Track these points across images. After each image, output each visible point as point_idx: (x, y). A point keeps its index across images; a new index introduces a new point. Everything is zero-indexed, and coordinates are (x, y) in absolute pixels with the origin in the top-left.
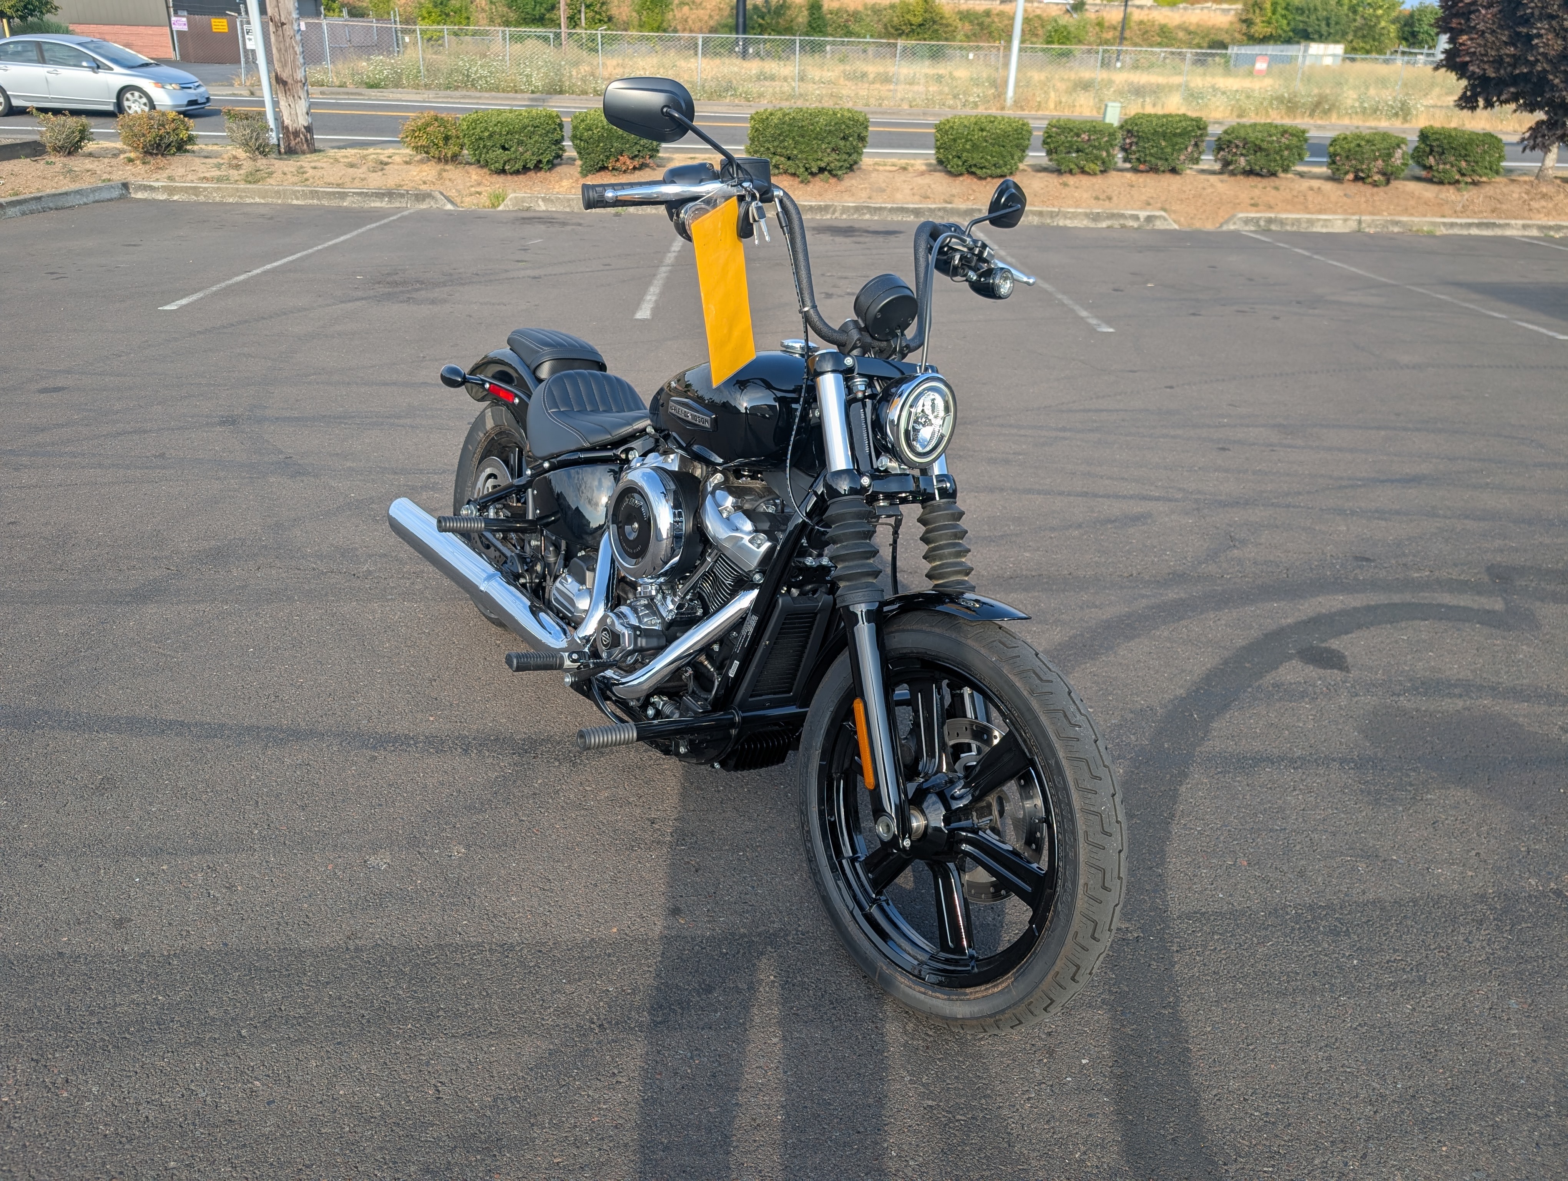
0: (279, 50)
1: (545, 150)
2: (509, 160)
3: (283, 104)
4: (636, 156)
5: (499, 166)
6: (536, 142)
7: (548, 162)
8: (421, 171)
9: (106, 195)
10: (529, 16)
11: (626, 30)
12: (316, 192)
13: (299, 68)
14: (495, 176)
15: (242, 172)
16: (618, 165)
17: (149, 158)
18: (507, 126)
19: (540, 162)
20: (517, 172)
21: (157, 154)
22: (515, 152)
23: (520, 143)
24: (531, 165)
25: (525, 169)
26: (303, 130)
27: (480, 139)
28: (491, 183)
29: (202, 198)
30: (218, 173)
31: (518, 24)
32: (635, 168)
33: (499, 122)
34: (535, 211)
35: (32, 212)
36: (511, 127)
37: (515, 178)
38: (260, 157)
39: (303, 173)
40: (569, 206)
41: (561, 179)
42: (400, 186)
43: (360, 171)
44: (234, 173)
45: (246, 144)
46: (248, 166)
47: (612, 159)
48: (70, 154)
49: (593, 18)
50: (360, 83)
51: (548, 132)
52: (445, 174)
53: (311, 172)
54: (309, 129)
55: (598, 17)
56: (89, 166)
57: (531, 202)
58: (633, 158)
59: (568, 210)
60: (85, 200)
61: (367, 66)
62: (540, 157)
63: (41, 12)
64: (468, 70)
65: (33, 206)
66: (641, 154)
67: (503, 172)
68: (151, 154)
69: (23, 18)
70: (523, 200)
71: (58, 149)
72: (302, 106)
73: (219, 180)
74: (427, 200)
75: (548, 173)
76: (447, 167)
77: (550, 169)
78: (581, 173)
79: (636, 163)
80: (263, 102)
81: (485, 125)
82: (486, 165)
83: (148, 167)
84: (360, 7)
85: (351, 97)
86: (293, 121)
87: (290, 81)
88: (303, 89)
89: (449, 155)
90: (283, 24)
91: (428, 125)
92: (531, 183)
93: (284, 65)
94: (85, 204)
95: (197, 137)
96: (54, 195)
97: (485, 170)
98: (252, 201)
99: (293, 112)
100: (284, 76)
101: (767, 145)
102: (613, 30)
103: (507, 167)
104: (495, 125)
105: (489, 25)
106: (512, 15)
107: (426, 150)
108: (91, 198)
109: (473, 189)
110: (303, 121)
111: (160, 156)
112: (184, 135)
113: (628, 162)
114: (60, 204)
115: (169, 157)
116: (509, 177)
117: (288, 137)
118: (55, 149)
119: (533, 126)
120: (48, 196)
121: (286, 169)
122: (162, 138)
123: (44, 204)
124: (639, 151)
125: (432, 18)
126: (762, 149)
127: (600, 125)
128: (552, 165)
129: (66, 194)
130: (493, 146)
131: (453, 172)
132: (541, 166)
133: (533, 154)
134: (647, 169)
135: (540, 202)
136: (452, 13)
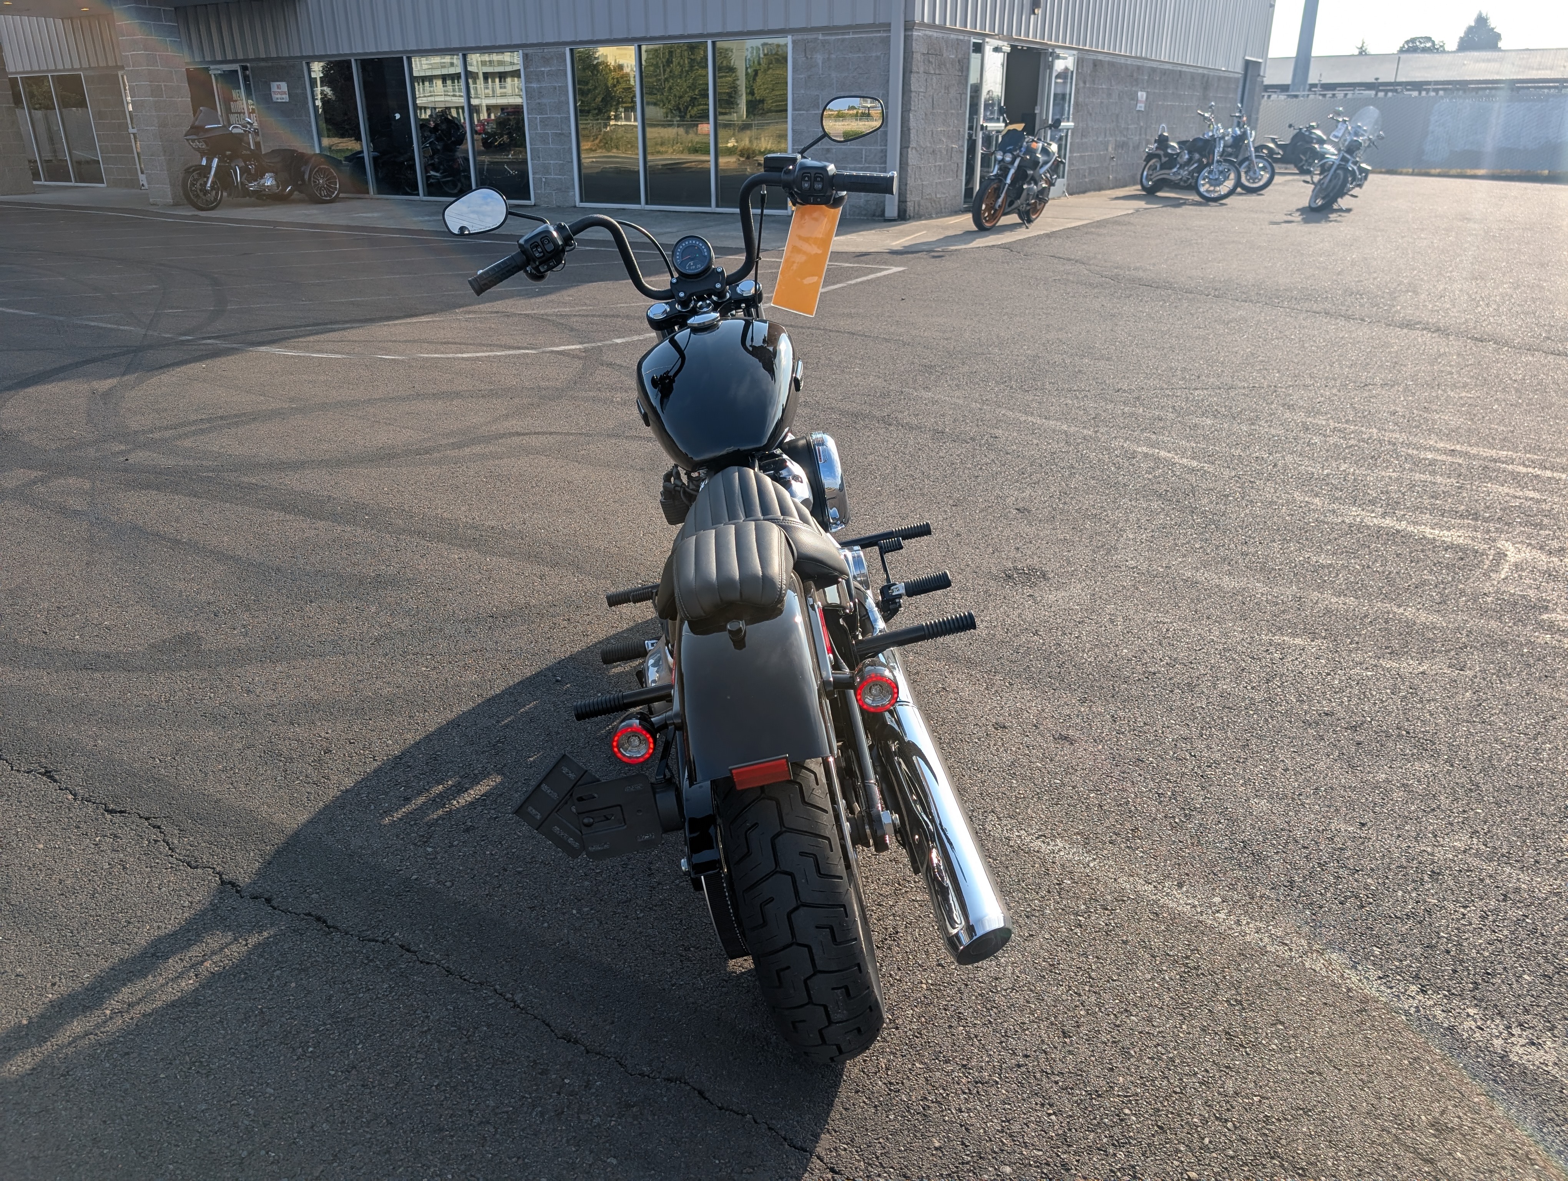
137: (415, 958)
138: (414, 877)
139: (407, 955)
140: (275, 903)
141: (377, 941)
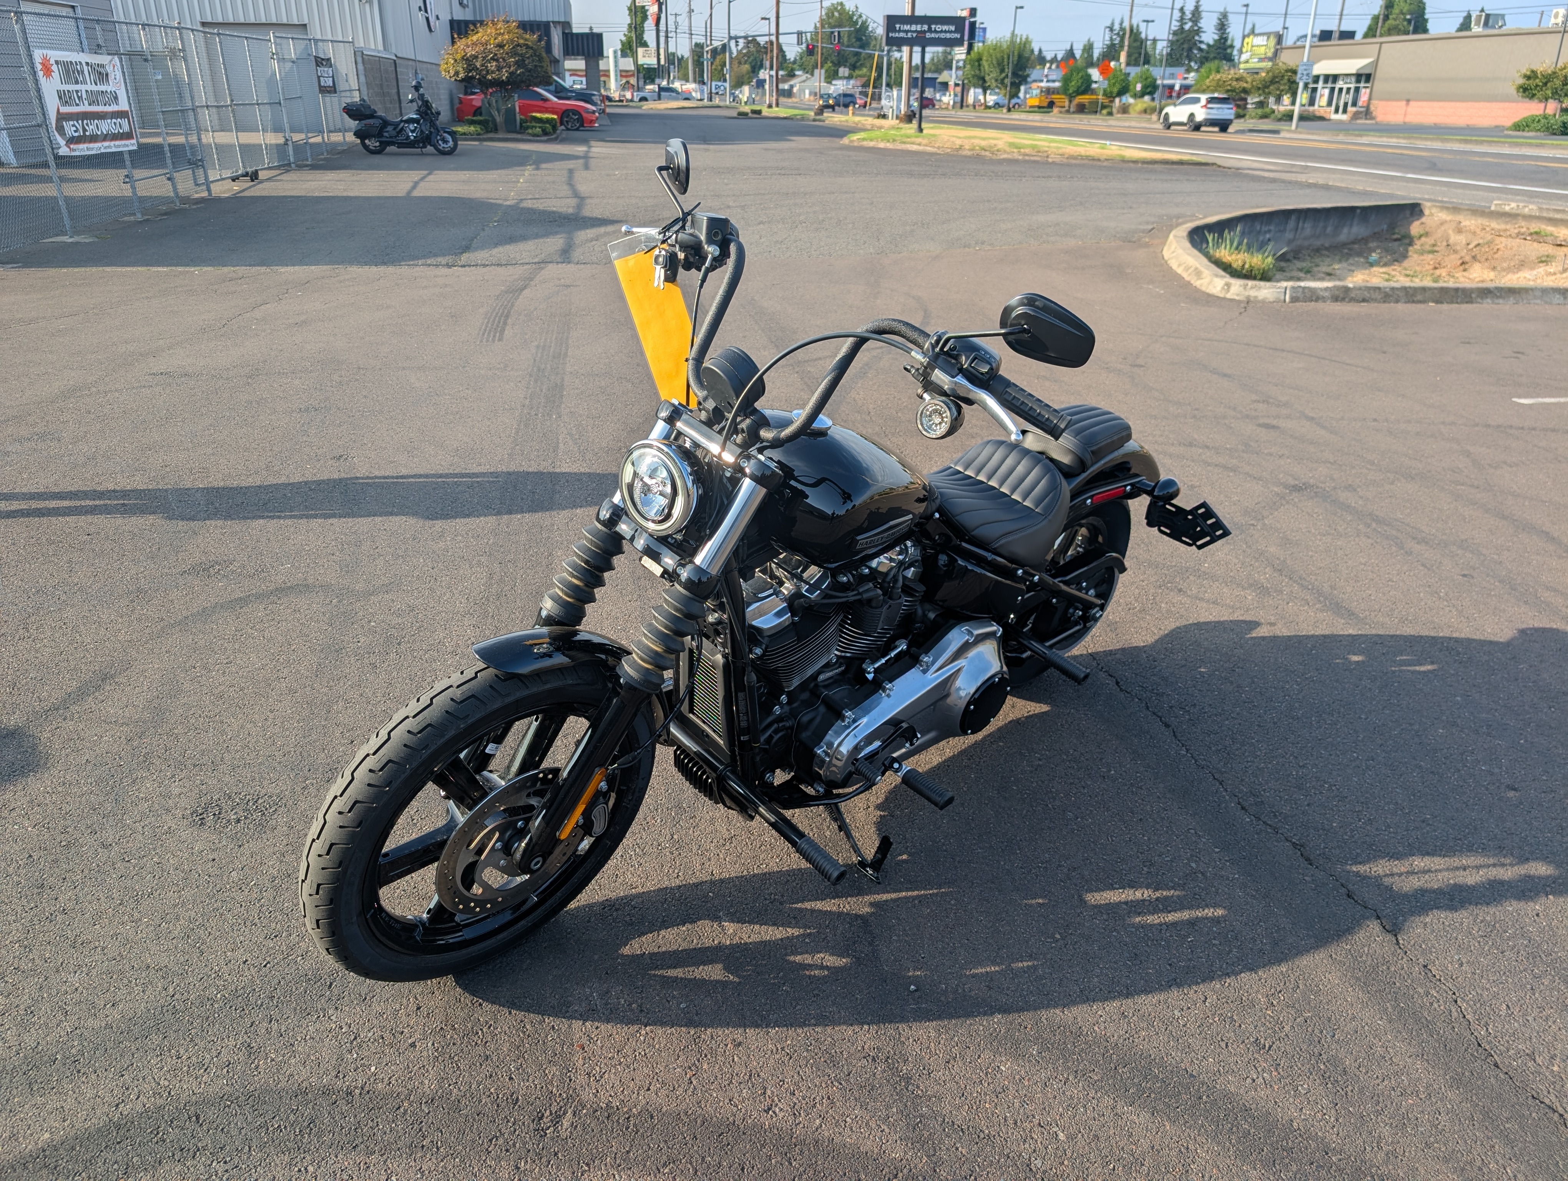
137: (1241, 800)
138: (1217, 850)
139: (1245, 804)
140: (1343, 891)
141: (1264, 823)
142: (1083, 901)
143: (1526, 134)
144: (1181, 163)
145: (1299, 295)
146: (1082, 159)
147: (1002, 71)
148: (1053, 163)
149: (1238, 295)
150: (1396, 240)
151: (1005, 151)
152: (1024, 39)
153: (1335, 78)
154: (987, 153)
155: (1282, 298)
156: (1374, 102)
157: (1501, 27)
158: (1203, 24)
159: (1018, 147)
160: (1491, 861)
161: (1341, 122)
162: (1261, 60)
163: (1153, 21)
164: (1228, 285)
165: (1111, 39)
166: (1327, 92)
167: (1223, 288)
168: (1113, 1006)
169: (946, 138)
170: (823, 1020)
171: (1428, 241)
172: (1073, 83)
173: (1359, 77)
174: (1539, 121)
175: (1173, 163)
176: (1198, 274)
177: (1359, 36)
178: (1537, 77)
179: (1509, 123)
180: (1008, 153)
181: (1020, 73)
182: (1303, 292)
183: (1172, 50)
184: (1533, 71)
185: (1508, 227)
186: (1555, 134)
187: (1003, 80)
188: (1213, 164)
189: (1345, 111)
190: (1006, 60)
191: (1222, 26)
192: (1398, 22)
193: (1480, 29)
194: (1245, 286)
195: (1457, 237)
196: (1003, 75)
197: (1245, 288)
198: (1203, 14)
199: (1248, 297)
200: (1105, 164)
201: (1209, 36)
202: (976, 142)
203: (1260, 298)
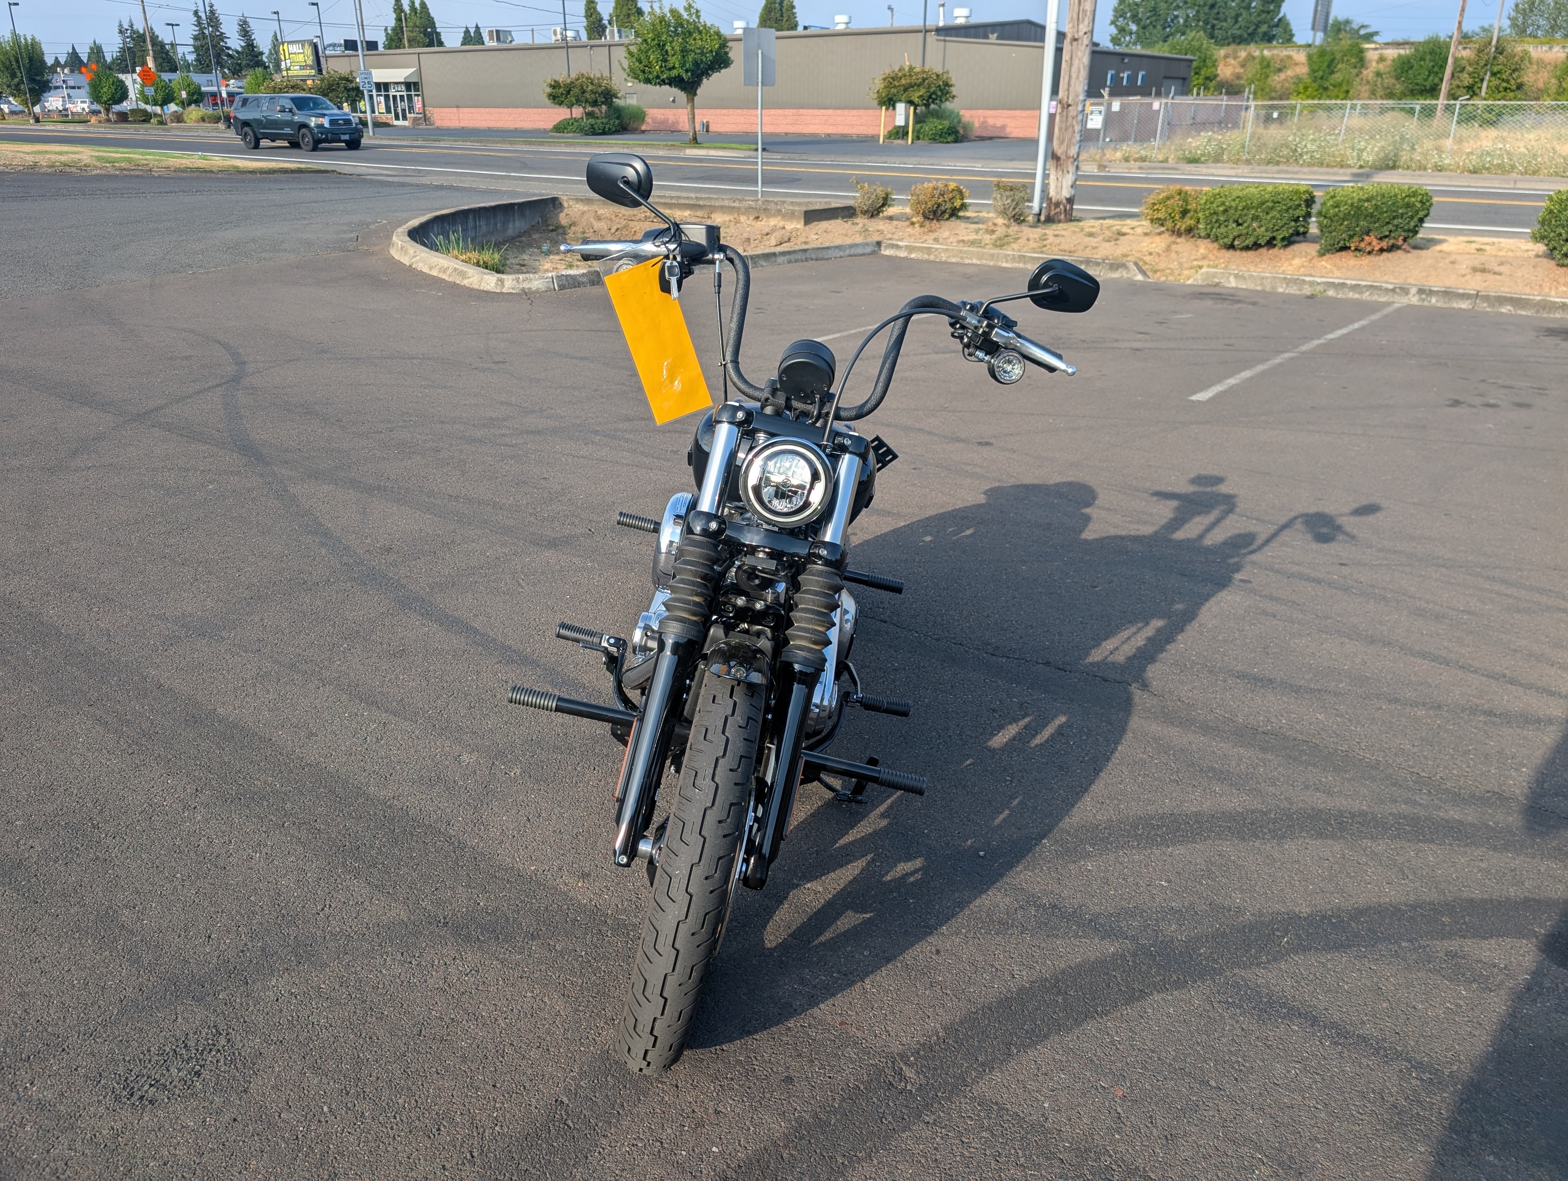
0: (1060, 129)
1: (1283, 226)
2: (1239, 236)
3: (1052, 177)
4: (1386, 237)
5: (1228, 241)
6: (1273, 218)
7: (1283, 239)
8: (1151, 243)
9: (860, 251)
10: (1418, 87)
11: (1537, 99)
12: (1024, 256)
13: (1074, 145)
14: (1223, 251)
15: (994, 237)
16: (1362, 245)
17: (927, 223)
18: (1245, 201)
19: (1274, 238)
20: (1247, 248)
21: (933, 219)
22: (1248, 227)
23: (1255, 218)
24: (1262, 242)
25: (1256, 246)
26: (1064, 201)
27: (1215, 213)
28: (1217, 258)
29: (932, 258)
30: (975, 237)
31: (1403, 96)
32: (1382, 250)
33: (1238, 197)
34: (1224, 287)
35: (796, 261)
36: (1249, 202)
37: (1244, 254)
38: (1014, 224)
39: (1044, 240)
40: (1262, 284)
41: (1294, 258)
42: (1127, 256)
43: (1096, 240)
44: (987, 238)
45: (1003, 213)
46: (1000, 231)
47: (1356, 239)
48: (872, 216)
49: (1497, 88)
50: (1182, 159)
51: (1290, 208)
52: (1174, 247)
53: (1051, 239)
54: (1070, 201)
55: (1504, 84)
56: (881, 227)
57: (1222, 278)
58: (1381, 239)
59: (1259, 288)
60: (842, 254)
61: (1198, 142)
62: (1275, 234)
63: (941, 100)
64: (1296, 145)
65: (799, 256)
66: (1393, 235)
67: (1231, 247)
68: (929, 218)
69: (927, 106)
70: (1214, 275)
71: (864, 213)
72: (1069, 179)
73: (973, 243)
74: (1120, 270)
75: (1282, 251)
76: (1179, 240)
77: (1286, 246)
78: (1319, 252)
79: (1384, 244)
80: (1035, 174)
81: (1223, 199)
82: (1216, 239)
83: (923, 229)
84: (1237, 85)
85: (1166, 172)
86: (1057, 193)
87: (1063, 157)
88: (1073, 163)
89: (1183, 229)
90: (1069, 106)
91: (1168, 198)
92: (1258, 260)
93: (1061, 143)
94: (841, 257)
95: (970, 204)
96: (818, 249)
97: (1216, 245)
98: (970, 262)
99: (1059, 185)
100: (1059, 152)
101: (1560, 230)
102: (1520, 100)
103: (1236, 243)
104: (1234, 200)
105: (1370, 99)
106: (1398, 86)
107: (1161, 222)
108: (847, 252)
109: (1195, 263)
110: (1066, 193)
111: (935, 221)
112: (957, 204)
113: (1375, 242)
114: (820, 256)
115: (942, 222)
116: (1238, 253)
117: (1050, 207)
118: (862, 213)
119: (1273, 201)
120: (814, 249)
121: (1031, 236)
122: (939, 205)
123: (808, 255)
124: (1391, 231)
125: (1308, 93)
126: (1552, 234)
127: (1349, 202)
128: (1288, 242)
129: (828, 248)
130: (1225, 221)
131: (1184, 245)
132: (1275, 242)
133: (1267, 230)
134: (1399, 252)
135: (1232, 279)
136: (1331, 88)
137: (985, 650)
138: (1014, 685)
139: (991, 652)
142: (993, 751)
143: (565, 135)
144: (300, 171)
145: (564, 282)
146: (192, 171)
147: (14, 75)
148: (160, 177)
149: (513, 289)
150: (552, 231)
151: (96, 167)
152: (30, 41)
153: (386, 86)
154: (74, 170)
155: (552, 286)
156: (429, 109)
157: (511, 42)
158: (224, 28)
159: (113, 161)
160: (1134, 629)
161: (404, 128)
162: (303, 68)
163: (178, 25)
164: (501, 281)
165: (124, 43)
166: (382, 99)
167: (497, 284)
168: (1087, 799)
169: (10, 155)
170: (962, 905)
171: (578, 229)
172: (105, 90)
173: (408, 85)
174: (572, 124)
175: (293, 171)
176: (463, 274)
177: (381, 47)
178: (560, 86)
179: (550, 126)
180: (101, 169)
181: (38, 78)
182: (567, 280)
183: (198, 55)
184: (555, 81)
185: (635, 212)
186: (587, 135)
187: (18, 85)
188: (333, 171)
189: (405, 118)
190: (14, 63)
191: (245, 31)
192: (415, 34)
193: (495, 44)
194: (518, 280)
195: (599, 224)
196: (16, 80)
197: (518, 281)
198: (222, 19)
199: (523, 290)
200: (220, 176)
201: (235, 43)
202: (53, 157)
203: (534, 289)
